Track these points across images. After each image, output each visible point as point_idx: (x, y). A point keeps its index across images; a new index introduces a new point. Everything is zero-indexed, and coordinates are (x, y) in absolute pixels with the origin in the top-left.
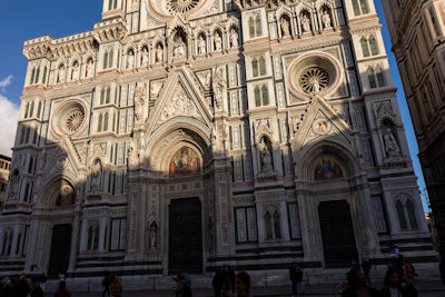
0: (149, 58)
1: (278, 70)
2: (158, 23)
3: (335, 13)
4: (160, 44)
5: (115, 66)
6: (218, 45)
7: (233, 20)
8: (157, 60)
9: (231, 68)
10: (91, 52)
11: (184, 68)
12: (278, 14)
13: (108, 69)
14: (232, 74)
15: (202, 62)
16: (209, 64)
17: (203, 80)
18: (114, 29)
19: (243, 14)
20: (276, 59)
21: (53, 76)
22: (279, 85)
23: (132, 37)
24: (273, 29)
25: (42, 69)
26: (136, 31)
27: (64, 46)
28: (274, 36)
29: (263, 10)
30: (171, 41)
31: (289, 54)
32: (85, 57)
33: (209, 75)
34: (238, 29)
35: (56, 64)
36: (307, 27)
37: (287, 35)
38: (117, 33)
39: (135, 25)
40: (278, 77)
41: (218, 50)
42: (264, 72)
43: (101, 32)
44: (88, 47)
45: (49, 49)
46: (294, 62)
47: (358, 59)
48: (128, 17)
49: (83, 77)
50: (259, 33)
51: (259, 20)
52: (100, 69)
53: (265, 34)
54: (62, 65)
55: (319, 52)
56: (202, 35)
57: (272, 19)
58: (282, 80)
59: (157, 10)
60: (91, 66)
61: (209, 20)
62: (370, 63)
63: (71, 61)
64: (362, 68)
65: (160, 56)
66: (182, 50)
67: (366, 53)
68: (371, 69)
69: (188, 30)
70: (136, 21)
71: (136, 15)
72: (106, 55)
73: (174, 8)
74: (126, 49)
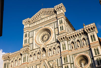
0: (36, 58)
1: (72, 60)
2: (38, 46)
3: (87, 40)
4: (38, 53)
5: (26, 62)
6: (55, 53)
7: (58, 45)
8: (38, 58)
9: (59, 60)
10: (20, 57)
11: (45, 61)
12: (71, 42)
13: (24, 62)
14: (59, 62)
15: (50, 58)
16: (52, 59)
17: (51, 64)
18: (26, 50)
19: (61, 43)
20: (71, 56)
21: (10, 65)
22: (72, 65)
23: (31, 51)
24: (70, 47)
25: (7, 63)
26: (32, 49)
27: (13, 55)
28: (70, 49)
29: (66, 42)
30: (42, 52)
31: (74, 55)
32: (19, 59)
33: (52, 63)
35: (11, 61)
36: (79, 46)
37: (74, 48)
38: (27, 51)
39: (32, 48)
40: (72, 62)
41: (55, 54)
43: (22, 51)
44: (19, 55)
45: (9, 57)
46: (76, 57)
47: (94, 56)
48: (30, 45)
49: (18, 65)
50: (65, 49)
51: (65, 45)
52: (22, 63)
53: (67, 49)
54: (12, 61)
55: (83, 54)
56: (50, 49)
57: (69, 44)
58: (73, 63)
59: (38, 42)
60: (20, 61)
61: (52, 45)
62: (97, 57)
63: (15, 60)
64: (95, 59)
65: (39, 57)
67: (96, 54)
68: (97, 59)
70: (32, 46)
71: (32, 44)
72: (24, 58)
74: (29, 55)
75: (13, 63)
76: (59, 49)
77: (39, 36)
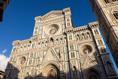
0: (43, 45)
1: (77, 48)
2: (46, 37)
3: (90, 34)
4: (46, 42)
5: (35, 47)
6: (61, 42)
7: (65, 36)
8: (46, 46)
9: (65, 48)
10: (29, 44)
11: (52, 48)
12: (76, 35)
13: (33, 48)
14: (65, 49)
15: (57, 46)
16: (59, 47)
17: (57, 51)
18: (35, 38)
19: (67, 35)
20: (76, 46)
21: (19, 50)
22: (77, 52)
24: (75, 38)
25: (16, 48)
26: (41, 39)
28: (75, 40)
29: (72, 34)
30: (49, 41)
31: (79, 44)
32: (28, 45)
33: (59, 50)
34: (66, 38)
35: (20, 47)
36: (83, 38)
37: (79, 40)
40: (77, 50)
41: (61, 43)
42: (73, 49)
43: (32, 39)
45: (19, 43)
46: (81, 46)
47: (98, 45)
48: (39, 36)
49: (26, 50)
50: (72, 39)
51: (71, 36)
52: (31, 48)
53: (73, 39)
54: (21, 47)
55: (87, 44)
56: (57, 40)
57: (75, 36)
58: (78, 51)
59: (46, 34)
60: (29, 47)
61: (59, 36)
62: (101, 46)
63: (24, 46)
64: (99, 48)
65: (46, 45)
66: (52, 43)
67: (100, 44)
68: (101, 48)
69: (54, 38)
70: (41, 36)
71: (41, 35)
72: (33, 45)
73: (50, 33)
74: (38, 43)
75: (21, 49)
76: (65, 40)
77: (48, 30)
